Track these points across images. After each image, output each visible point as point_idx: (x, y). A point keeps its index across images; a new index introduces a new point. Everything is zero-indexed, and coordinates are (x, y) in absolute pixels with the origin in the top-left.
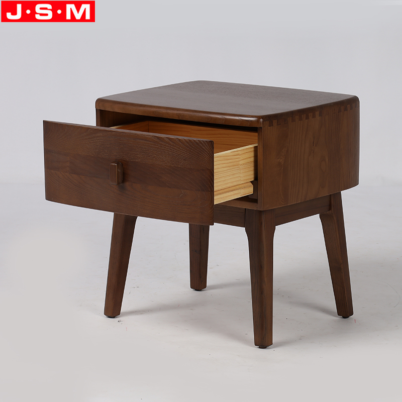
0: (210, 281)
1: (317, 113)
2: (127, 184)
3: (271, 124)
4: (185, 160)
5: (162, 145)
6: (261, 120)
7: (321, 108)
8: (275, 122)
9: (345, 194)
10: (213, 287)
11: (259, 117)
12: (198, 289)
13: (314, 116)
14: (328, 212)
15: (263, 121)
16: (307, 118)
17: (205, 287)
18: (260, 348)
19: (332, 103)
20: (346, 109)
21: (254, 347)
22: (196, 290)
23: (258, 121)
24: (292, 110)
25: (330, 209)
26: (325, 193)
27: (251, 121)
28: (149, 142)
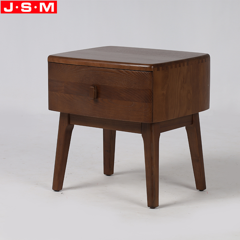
0: (116, 170)
1: (186, 63)
2: (99, 99)
3: (158, 70)
4: (135, 84)
5: (121, 75)
6: (153, 67)
7: (188, 60)
8: (161, 68)
9: (201, 114)
10: (118, 174)
11: (151, 65)
12: (108, 175)
13: (184, 65)
14: (191, 125)
15: (154, 68)
16: (180, 66)
17: (113, 173)
18: (151, 208)
19: (194, 58)
20: (202, 62)
21: (147, 208)
22: (107, 175)
23: (150, 68)
24: (171, 61)
25: (192, 123)
26: (190, 113)
27: (146, 67)
28: (114, 74)
